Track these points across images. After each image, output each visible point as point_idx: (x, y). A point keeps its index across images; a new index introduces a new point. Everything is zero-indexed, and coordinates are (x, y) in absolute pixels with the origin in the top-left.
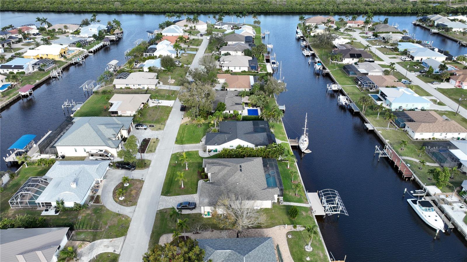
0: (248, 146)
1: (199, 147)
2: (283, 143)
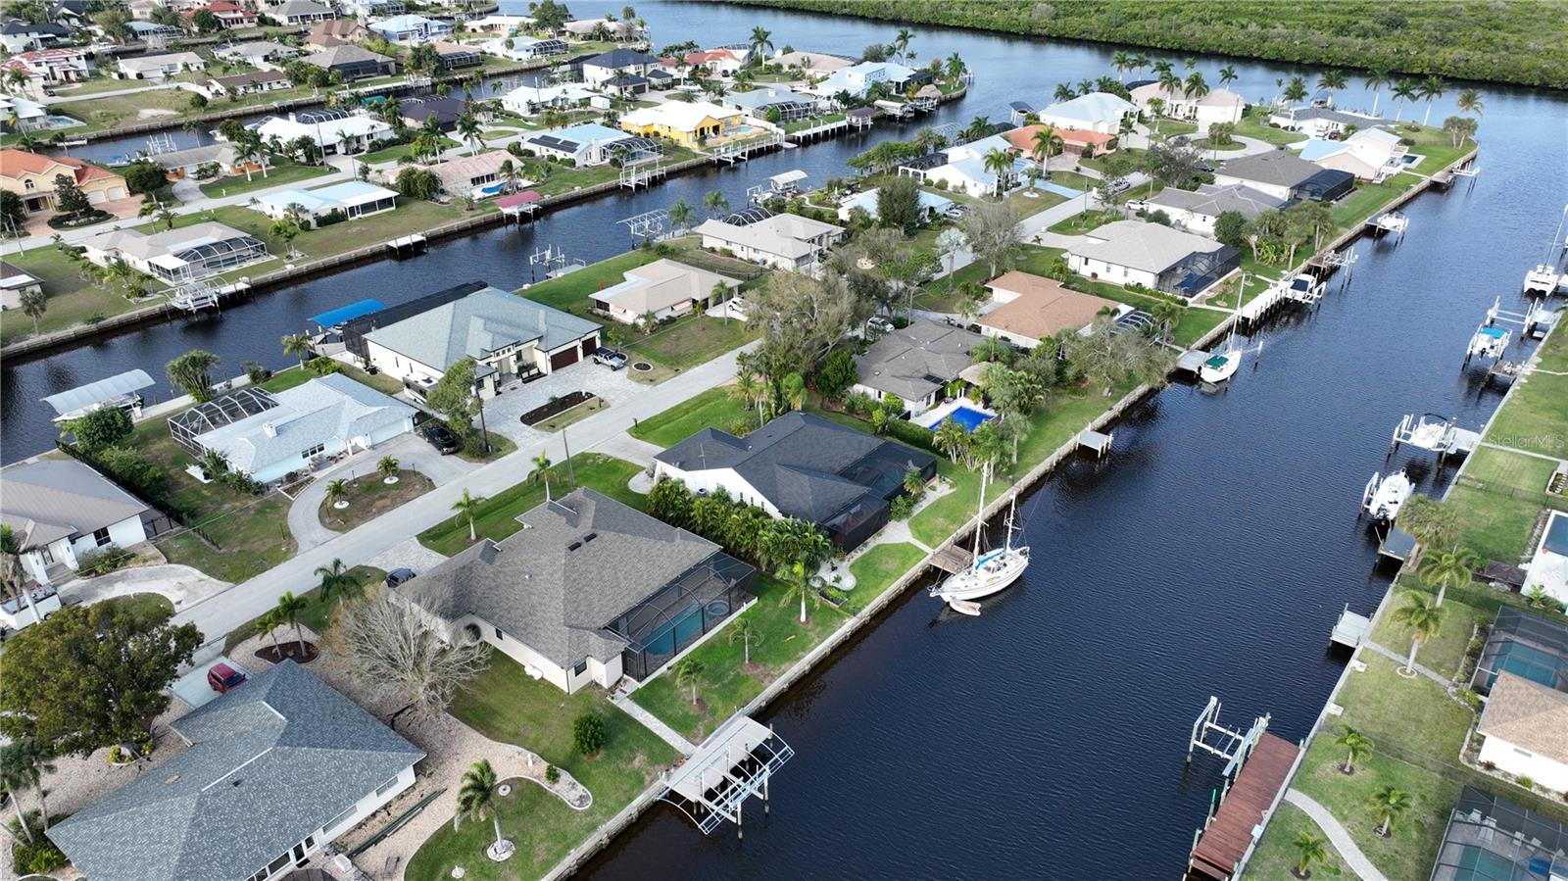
1: (647, 458)
2: (909, 543)
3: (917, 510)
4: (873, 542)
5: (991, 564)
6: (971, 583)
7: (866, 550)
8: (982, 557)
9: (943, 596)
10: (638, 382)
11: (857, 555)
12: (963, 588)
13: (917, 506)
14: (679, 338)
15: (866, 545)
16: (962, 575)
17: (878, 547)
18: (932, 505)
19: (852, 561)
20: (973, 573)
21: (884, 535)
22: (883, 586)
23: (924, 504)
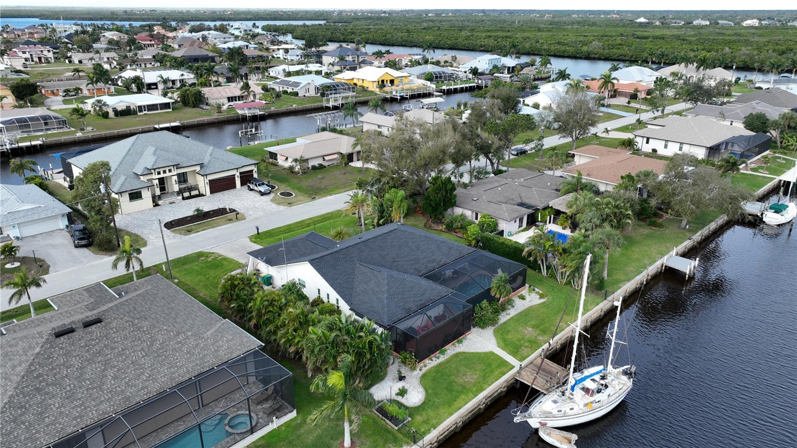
2: (492, 353)
3: (503, 318)
4: (451, 350)
5: (589, 384)
6: (566, 408)
7: (442, 358)
8: (578, 376)
9: (531, 421)
10: (277, 204)
11: (431, 363)
12: (555, 412)
13: (504, 314)
14: (323, 178)
15: (443, 353)
16: (554, 395)
17: (457, 355)
18: (520, 313)
19: (424, 370)
20: (567, 393)
21: (465, 342)
22: (456, 404)
23: (512, 312)
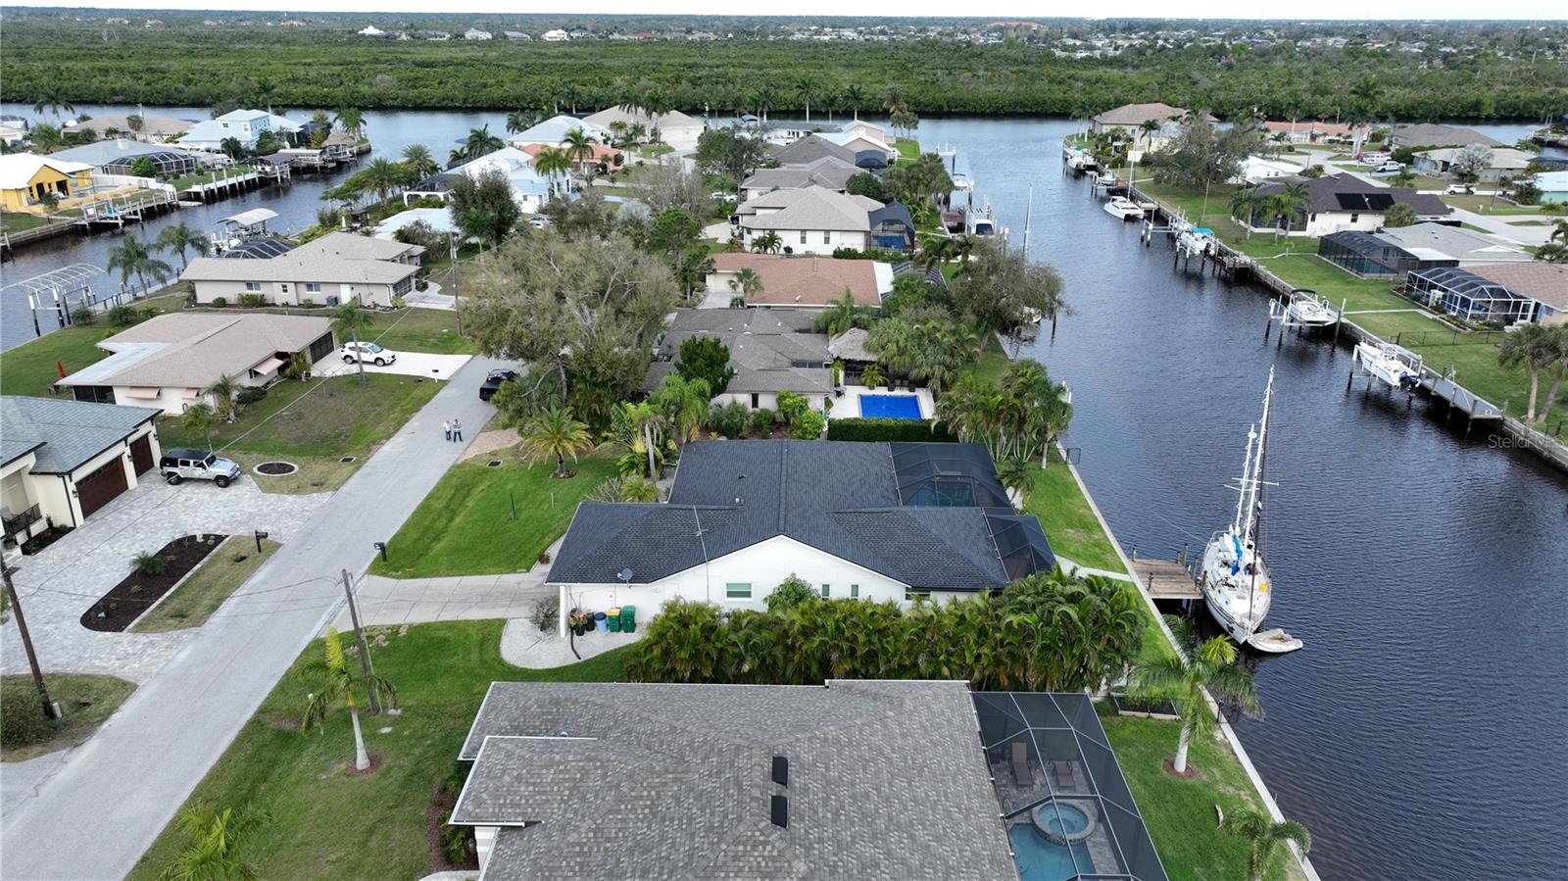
0: (855, 588)
1: (514, 598)
10: (293, 492)
